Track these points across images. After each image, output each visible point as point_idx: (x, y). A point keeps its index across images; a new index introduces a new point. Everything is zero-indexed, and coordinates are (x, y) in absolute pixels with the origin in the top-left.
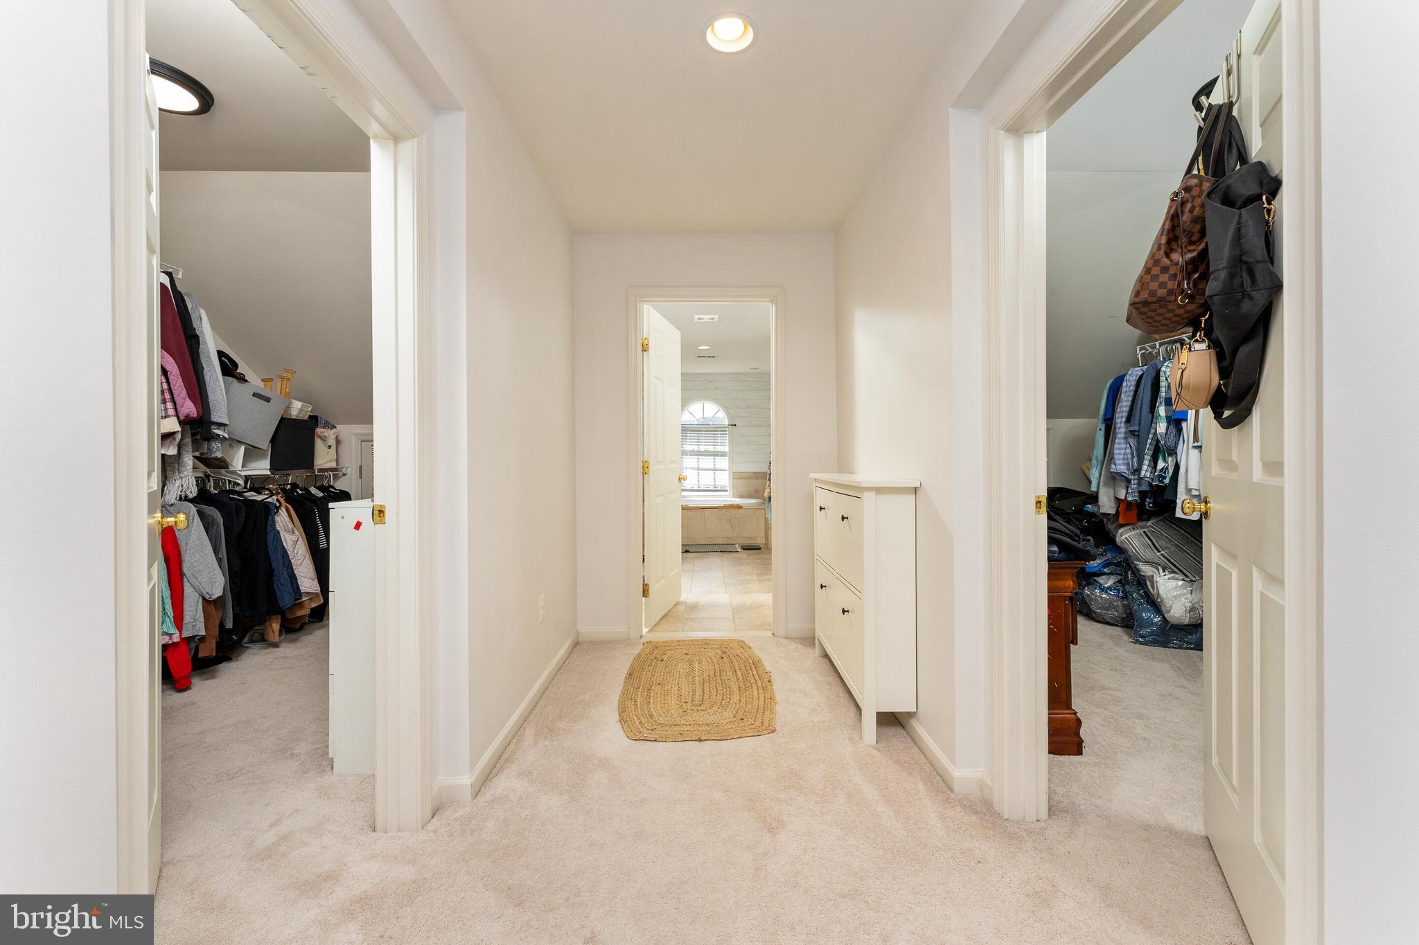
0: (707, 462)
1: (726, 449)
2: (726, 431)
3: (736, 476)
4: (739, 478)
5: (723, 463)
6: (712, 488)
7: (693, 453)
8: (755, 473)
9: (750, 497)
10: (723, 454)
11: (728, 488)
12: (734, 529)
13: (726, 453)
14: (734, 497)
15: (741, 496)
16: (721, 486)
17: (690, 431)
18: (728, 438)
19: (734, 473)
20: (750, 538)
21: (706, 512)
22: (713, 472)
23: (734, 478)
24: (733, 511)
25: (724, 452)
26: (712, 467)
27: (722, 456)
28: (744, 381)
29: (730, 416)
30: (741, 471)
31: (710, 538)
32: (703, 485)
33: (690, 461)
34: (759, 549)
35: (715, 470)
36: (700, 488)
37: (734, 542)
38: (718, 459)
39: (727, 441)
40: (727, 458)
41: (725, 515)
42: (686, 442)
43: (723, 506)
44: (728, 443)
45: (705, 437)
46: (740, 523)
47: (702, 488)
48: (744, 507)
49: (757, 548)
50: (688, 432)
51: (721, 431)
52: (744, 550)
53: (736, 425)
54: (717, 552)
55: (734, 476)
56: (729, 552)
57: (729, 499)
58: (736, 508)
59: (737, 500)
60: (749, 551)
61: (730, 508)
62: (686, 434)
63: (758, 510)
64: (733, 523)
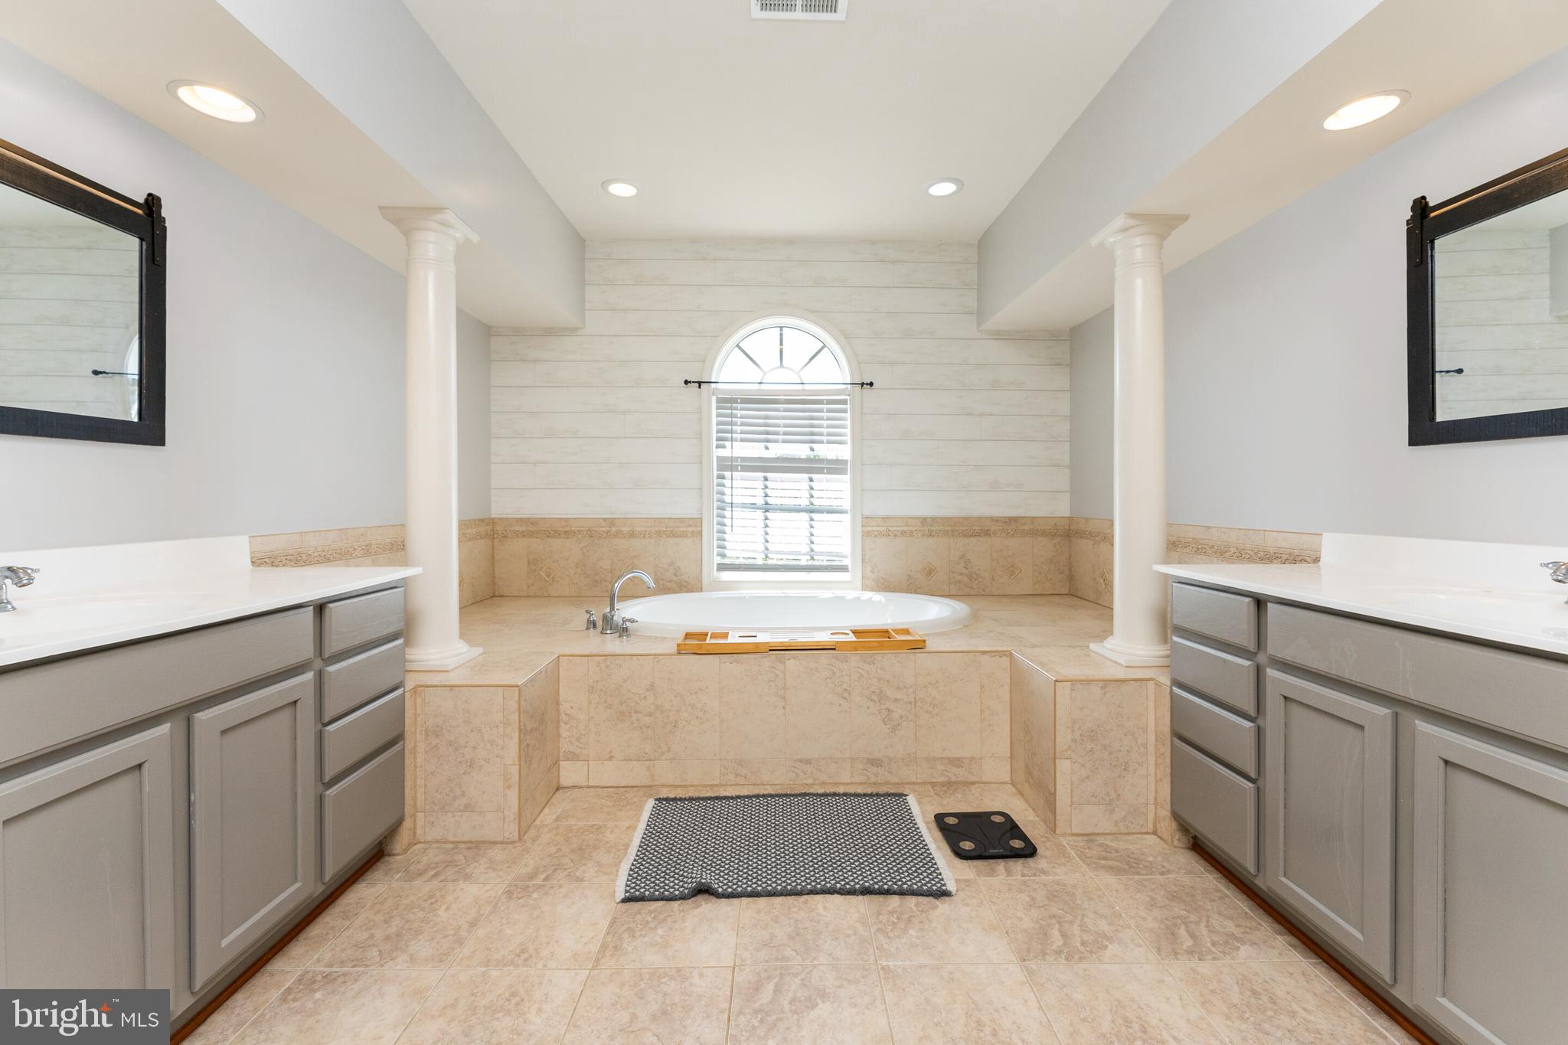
0: (790, 488)
1: (844, 452)
2: (845, 411)
3: (874, 528)
4: (880, 534)
5: (836, 489)
6: (804, 562)
8: (924, 521)
9: (912, 587)
10: (835, 467)
11: (847, 562)
12: (894, 729)
13: (844, 462)
14: (865, 588)
15: (886, 585)
16: (829, 554)
17: (745, 400)
18: (848, 423)
19: (867, 519)
20: (957, 762)
21: (793, 663)
22: (805, 516)
23: (866, 534)
24: (890, 662)
25: (837, 461)
26: (804, 502)
27: (831, 471)
28: (894, 262)
29: (856, 361)
30: (883, 512)
31: (808, 762)
32: (779, 553)
33: (743, 487)
34: (1029, 851)
35: (812, 511)
36: (769, 562)
37: (896, 780)
38: (822, 481)
39: (848, 431)
40: (847, 477)
41: (861, 676)
42: (731, 432)
43: (852, 638)
44: (848, 439)
45: (784, 418)
46: (919, 704)
47: (774, 562)
48: (932, 645)
49: (1017, 844)
50: (739, 406)
51: (830, 402)
52: (965, 863)
53: (871, 384)
54: (843, 892)
55: (865, 529)
56: (902, 893)
57: (851, 595)
58: (901, 648)
59: (878, 597)
60: (992, 873)
61: (881, 646)
62: (731, 408)
63: (986, 657)
64: (892, 708)
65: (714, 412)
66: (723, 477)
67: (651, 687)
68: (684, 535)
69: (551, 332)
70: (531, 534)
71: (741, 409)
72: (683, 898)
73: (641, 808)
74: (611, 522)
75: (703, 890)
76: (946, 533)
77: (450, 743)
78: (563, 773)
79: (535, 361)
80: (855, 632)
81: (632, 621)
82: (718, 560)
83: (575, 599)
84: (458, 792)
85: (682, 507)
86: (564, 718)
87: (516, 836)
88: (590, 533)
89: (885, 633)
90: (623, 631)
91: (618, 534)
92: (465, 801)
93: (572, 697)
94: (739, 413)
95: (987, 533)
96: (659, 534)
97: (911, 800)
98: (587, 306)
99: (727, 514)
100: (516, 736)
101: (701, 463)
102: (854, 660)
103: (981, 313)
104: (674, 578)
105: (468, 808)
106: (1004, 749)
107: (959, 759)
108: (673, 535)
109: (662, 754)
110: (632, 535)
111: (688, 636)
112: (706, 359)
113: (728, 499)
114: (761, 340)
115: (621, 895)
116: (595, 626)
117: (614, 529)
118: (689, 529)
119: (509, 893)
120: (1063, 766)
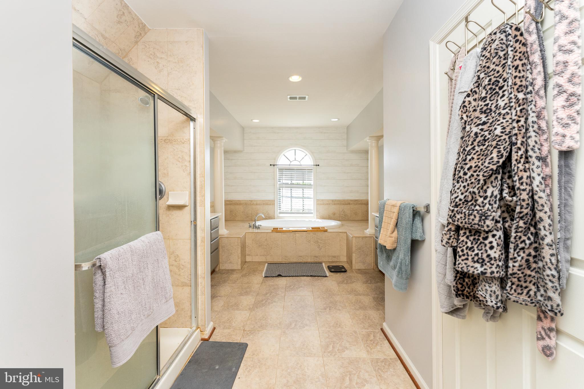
0: (296, 192)
1: (312, 182)
2: (312, 172)
3: (319, 203)
4: (321, 204)
5: (309, 192)
6: (301, 212)
7: (287, 185)
8: (333, 200)
9: (330, 218)
11: (313, 211)
12: (320, 249)
13: (312, 185)
14: (317, 218)
15: (323, 218)
16: (308, 209)
17: (286, 169)
18: (313, 175)
19: (317, 200)
20: (334, 257)
21: (297, 234)
22: (302, 199)
23: (317, 204)
24: (319, 234)
25: (310, 185)
26: (301, 196)
27: (308, 187)
28: (325, 133)
29: (315, 159)
30: (323, 199)
31: (301, 256)
32: (294, 209)
33: (286, 192)
34: (345, 271)
35: (304, 198)
36: (292, 211)
37: (321, 261)
38: (306, 190)
39: (313, 177)
40: (312, 189)
41: (313, 237)
42: (282, 178)
43: (311, 229)
44: (313, 179)
45: (296, 174)
46: (326, 244)
47: (294, 212)
48: (329, 231)
49: (343, 270)
50: (284, 171)
51: (308, 170)
52: (332, 273)
53: (319, 165)
54: (307, 276)
55: (317, 203)
56: (318, 276)
57: (313, 220)
58: (322, 231)
59: (320, 220)
60: (337, 274)
61: (317, 231)
62: (282, 171)
63: (341, 233)
64: (320, 244)
65: (278, 172)
66: (280, 189)
67: (266, 240)
68: (270, 204)
69: (235, 152)
70: (231, 204)
71: (285, 172)
72: (276, 277)
73: (265, 265)
74: (251, 201)
75: (280, 276)
76: (338, 204)
77: (227, 249)
78: (247, 258)
79: (232, 160)
80: (312, 228)
81: (260, 225)
82: (279, 211)
83: (243, 221)
84: (228, 259)
85: (270, 197)
86: (247, 246)
87: (240, 269)
88: (246, 204)
89: (319, 228)
90: (258, 228)
91: (253, 204)
92: (230, 261)
93: (248, 242)
94: (284, 173)
95: (349, 204)
96: (264, 204)
97: (323, 264)
98: (245, 145)
99: (281, 199)
100: (240, 248)
101: (274, 186)
102: (311, 234)
103: (347, 146)
104: (268, 216)
105: (230, 263)
106: (345, 254)
107: (335, 256)
108: (267, 204)
109: (269, 254)
110: (257, 204)
111: (274, 229)
112: (275, 159)
113: (281, 195)
114: (290, 153)
115: (264, 276)
116: (251, 227)
117: (252, 203)
118: (271, 203)
119: (242, 276)
120: (354, 255)
